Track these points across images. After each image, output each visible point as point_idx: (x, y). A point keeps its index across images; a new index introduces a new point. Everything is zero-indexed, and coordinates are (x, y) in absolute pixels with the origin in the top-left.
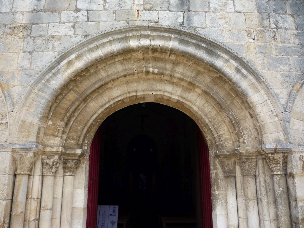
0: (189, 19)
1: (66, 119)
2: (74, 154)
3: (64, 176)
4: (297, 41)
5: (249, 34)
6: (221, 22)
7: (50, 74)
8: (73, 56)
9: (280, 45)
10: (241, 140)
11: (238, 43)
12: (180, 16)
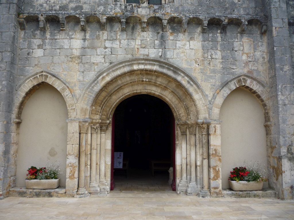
0: (165, 54)
1: (101, 106)
2: (106, 123)
3: (101, 134)
4: (221, 66)
5: (196, 62)
6: (182, 55)
7: (94, 84)
8: (105, 74)
9: (212, 68)
10: (189, 117)
11: (190, 67)
12: (160, 52)
